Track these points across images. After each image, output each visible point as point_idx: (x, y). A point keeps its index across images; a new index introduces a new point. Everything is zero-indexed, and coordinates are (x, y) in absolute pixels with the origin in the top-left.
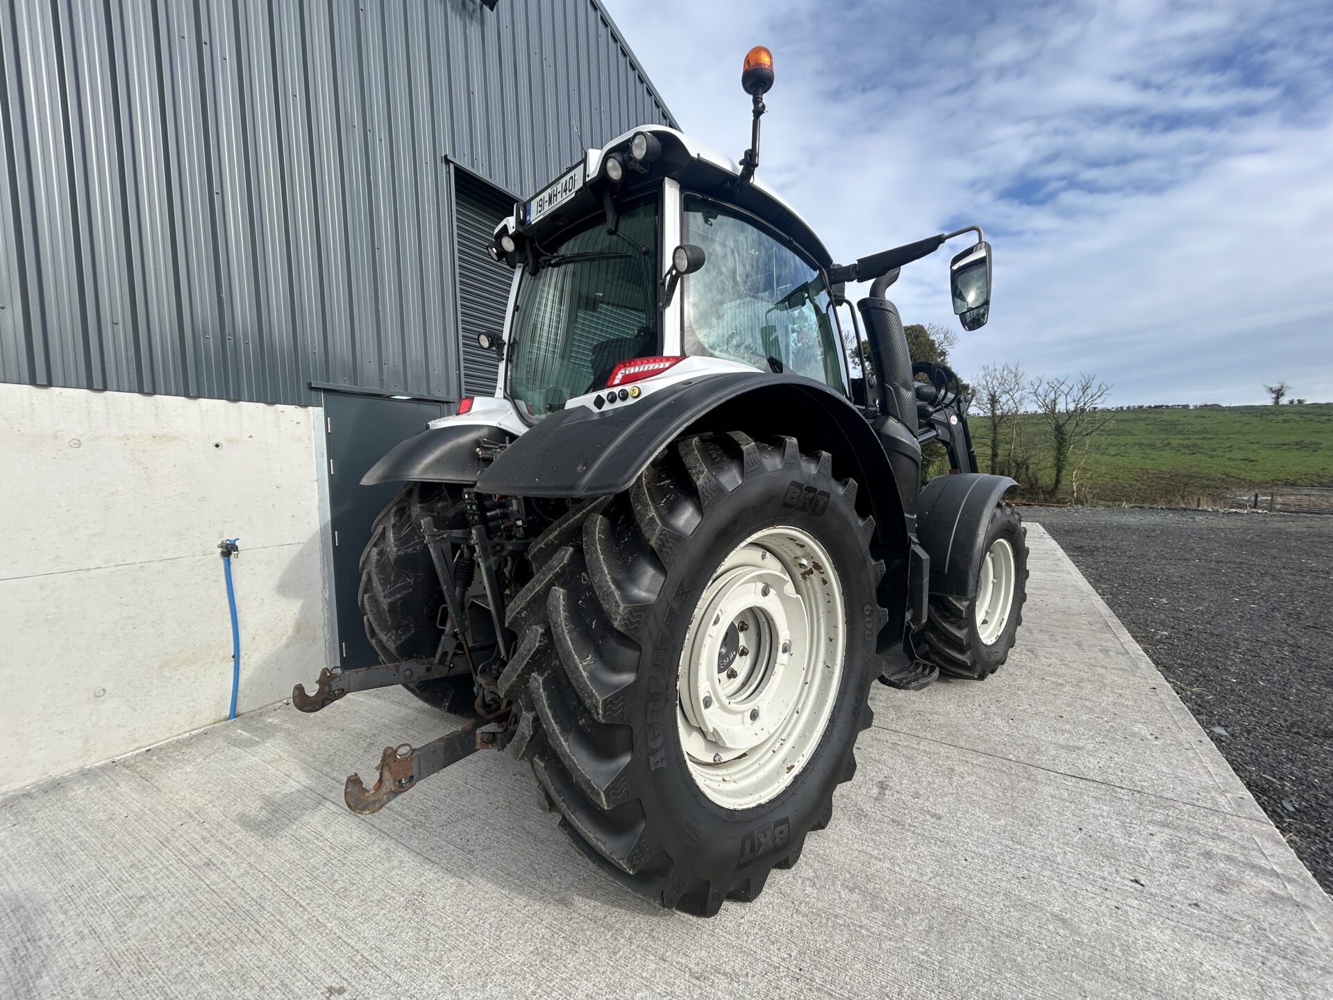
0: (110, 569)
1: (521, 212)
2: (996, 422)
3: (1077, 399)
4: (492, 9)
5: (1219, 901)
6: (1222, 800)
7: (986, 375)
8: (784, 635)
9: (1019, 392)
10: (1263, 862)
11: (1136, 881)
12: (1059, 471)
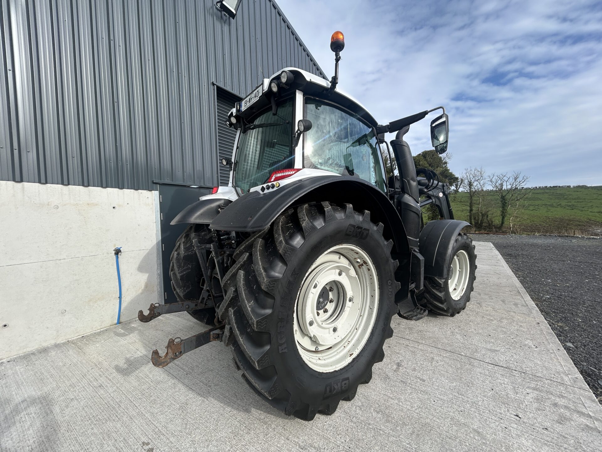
0: (69, 260)
1: (238, 106)
2: (472, 195)
3: (512, 183)
4: (233, 19)
5: (559, 428)
6: (566, 378)
7: (466, 173)
8: (349, 294)
9: (483, 181)
10: (584, 410)
11: (517, 416)
12: (503, 218)
